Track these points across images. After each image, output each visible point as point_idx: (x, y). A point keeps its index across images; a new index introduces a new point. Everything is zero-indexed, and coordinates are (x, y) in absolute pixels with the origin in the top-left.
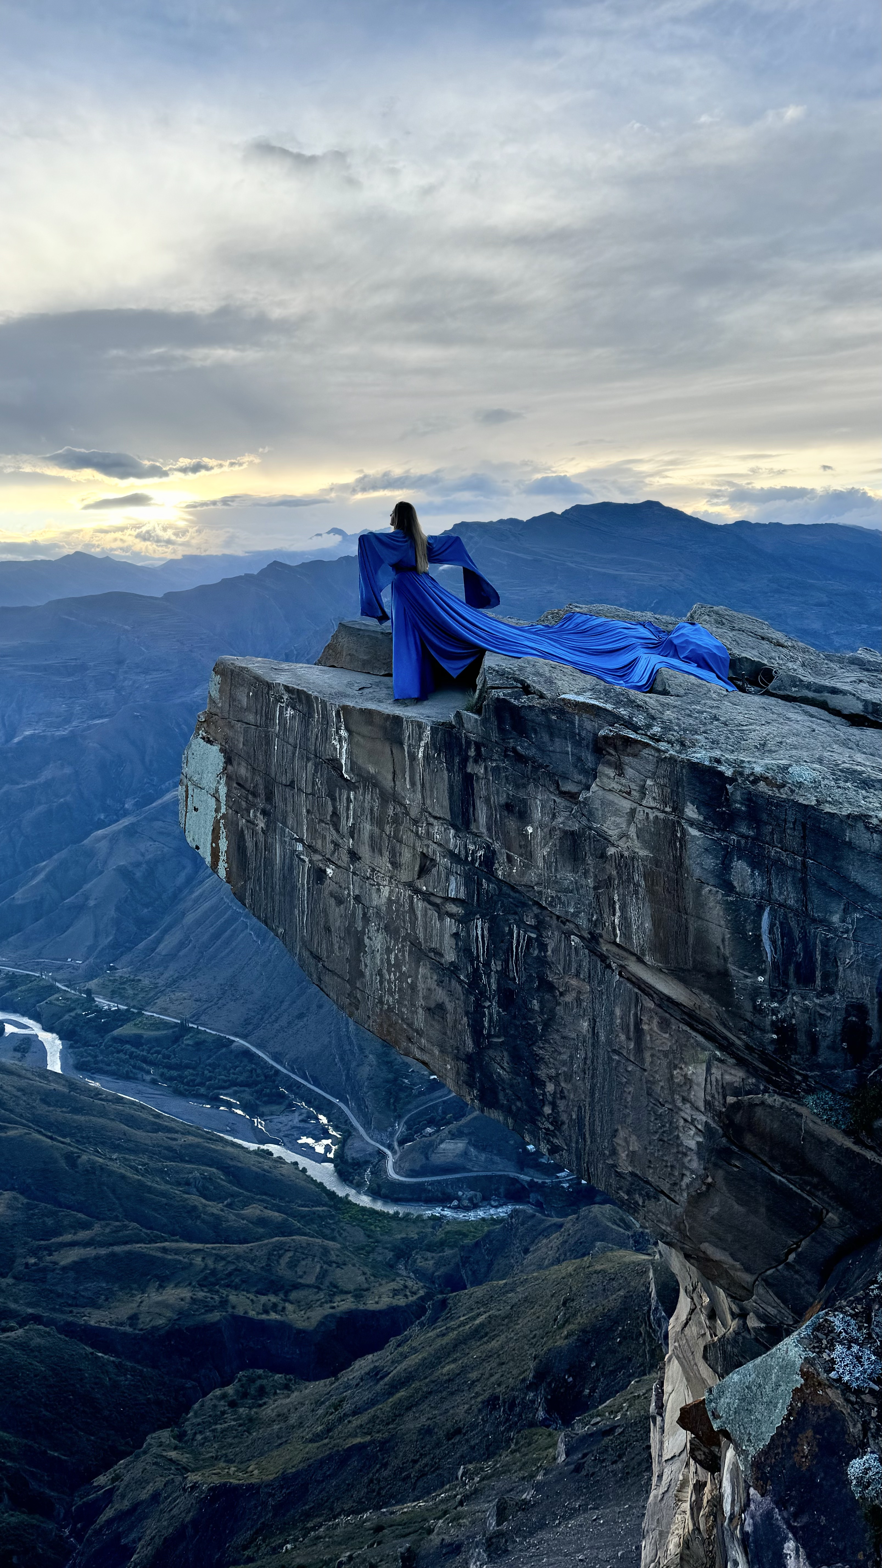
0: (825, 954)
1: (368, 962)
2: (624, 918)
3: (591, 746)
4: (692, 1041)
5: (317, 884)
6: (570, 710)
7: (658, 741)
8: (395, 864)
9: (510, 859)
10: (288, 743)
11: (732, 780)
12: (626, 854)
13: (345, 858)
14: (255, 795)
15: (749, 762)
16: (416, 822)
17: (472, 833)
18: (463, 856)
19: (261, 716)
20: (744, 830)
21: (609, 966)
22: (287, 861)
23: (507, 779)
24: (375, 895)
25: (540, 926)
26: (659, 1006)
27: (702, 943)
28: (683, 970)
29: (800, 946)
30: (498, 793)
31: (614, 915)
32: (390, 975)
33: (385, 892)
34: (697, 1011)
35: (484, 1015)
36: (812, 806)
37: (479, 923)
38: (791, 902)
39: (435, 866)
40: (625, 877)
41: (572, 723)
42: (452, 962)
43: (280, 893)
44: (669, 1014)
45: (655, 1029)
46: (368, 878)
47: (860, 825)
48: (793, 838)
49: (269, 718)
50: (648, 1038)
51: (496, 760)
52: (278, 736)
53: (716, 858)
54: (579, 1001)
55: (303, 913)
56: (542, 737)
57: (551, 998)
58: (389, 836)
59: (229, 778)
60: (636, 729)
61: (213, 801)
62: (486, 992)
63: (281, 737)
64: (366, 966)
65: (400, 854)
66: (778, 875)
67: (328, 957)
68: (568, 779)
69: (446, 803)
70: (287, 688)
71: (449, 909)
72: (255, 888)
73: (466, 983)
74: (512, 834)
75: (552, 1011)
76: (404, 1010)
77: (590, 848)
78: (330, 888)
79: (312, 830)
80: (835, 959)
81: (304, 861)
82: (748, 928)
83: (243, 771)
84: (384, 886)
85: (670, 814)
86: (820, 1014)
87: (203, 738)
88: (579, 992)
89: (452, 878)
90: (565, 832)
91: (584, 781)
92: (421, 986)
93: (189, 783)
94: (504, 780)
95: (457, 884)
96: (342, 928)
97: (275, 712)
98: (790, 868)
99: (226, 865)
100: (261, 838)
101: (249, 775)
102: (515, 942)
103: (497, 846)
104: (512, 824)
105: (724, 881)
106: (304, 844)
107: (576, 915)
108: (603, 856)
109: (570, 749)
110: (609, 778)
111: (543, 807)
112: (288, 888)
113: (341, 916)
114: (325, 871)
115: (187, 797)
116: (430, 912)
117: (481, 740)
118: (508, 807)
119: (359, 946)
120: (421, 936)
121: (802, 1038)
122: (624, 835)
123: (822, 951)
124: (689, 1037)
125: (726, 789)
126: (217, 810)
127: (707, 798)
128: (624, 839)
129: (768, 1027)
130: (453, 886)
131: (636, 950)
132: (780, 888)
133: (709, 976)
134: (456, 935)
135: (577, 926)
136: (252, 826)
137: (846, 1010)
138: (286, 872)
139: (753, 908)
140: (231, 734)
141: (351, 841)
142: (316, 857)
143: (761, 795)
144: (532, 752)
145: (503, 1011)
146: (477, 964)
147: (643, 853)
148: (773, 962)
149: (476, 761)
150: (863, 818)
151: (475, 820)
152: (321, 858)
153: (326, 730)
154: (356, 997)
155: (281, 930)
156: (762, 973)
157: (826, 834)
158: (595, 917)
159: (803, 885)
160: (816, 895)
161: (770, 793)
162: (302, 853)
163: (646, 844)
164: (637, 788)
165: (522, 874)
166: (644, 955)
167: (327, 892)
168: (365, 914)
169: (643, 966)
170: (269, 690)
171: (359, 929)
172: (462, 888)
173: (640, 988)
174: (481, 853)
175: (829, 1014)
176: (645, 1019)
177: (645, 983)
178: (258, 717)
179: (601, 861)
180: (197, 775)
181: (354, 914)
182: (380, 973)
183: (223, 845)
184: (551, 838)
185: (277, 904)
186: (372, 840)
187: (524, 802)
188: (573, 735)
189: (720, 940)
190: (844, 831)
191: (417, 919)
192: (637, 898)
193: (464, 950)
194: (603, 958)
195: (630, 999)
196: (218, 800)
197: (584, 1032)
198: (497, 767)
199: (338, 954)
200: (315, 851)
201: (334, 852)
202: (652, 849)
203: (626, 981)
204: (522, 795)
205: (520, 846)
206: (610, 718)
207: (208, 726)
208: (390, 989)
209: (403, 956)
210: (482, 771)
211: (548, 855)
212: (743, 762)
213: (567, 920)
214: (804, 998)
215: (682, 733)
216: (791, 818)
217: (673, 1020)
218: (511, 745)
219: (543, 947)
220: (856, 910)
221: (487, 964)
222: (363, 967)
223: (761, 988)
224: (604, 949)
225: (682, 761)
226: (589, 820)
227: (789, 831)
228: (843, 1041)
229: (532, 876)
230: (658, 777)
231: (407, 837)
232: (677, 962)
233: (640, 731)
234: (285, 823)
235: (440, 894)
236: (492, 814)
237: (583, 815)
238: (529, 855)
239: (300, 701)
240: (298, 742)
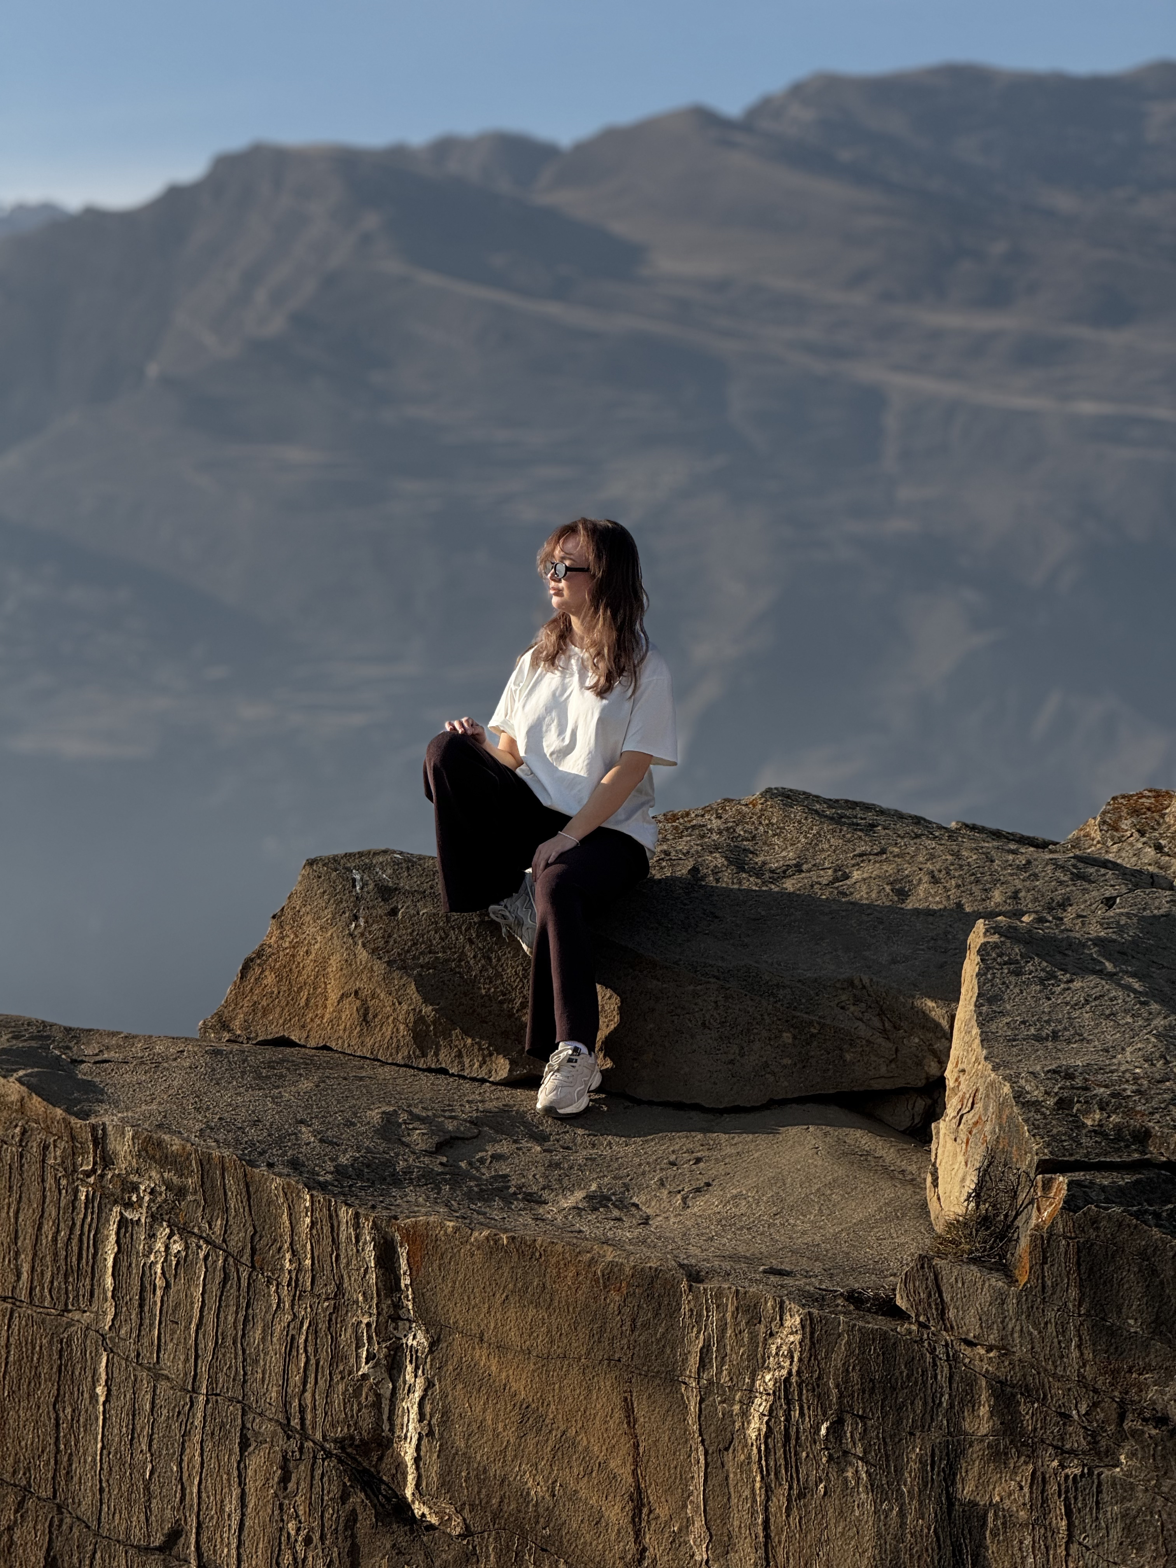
10: (155, 1371)
19: (35, 1261)
49: (69, 1266)
51: (1081, 1453)
52: (110, 1341)
63: (127, 1346)
94: (1118, 1533)
117: (1017, 1376)
149: (997, 1456)
198: (1087, 1478)
210: (1023, 1496)
240: (203, 1368)
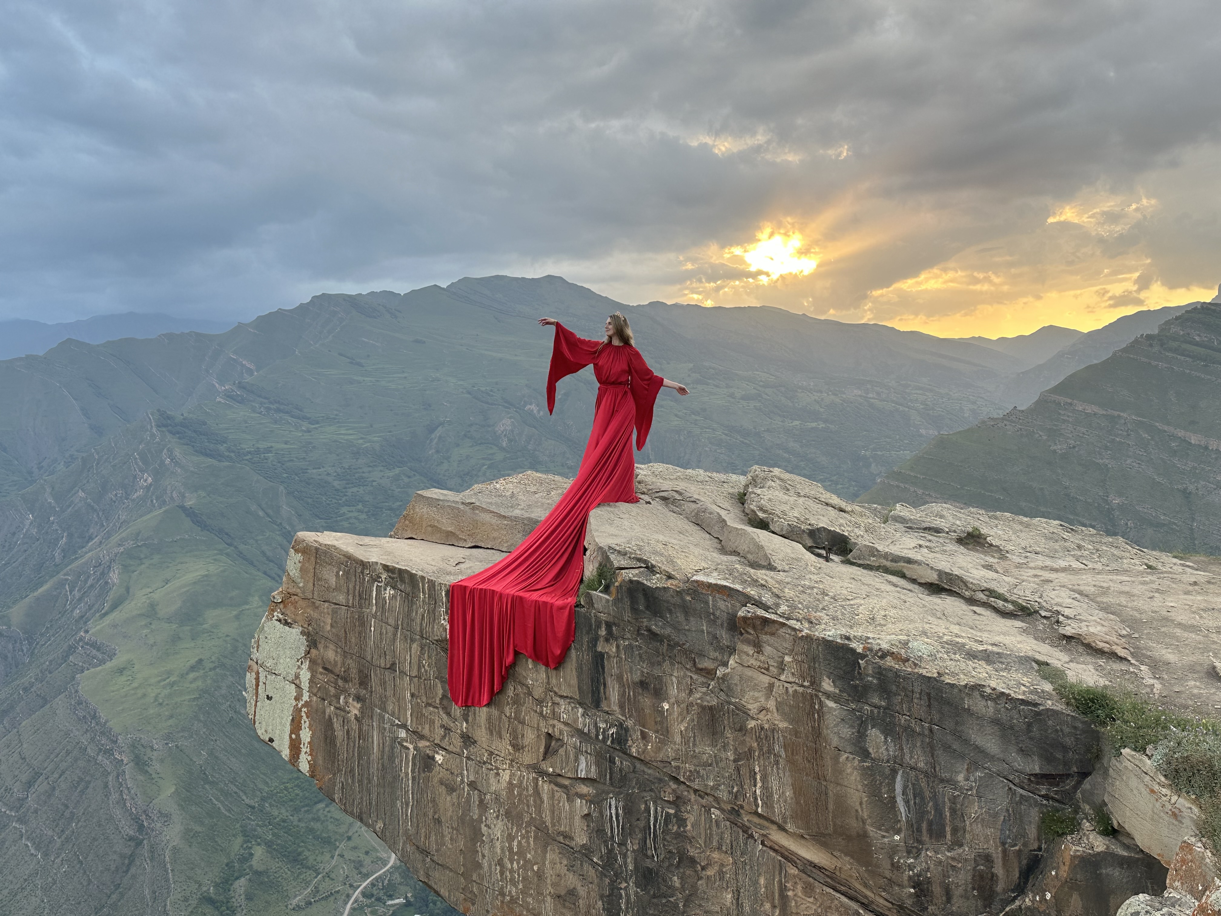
0: (953, 811)
1: (486, 852)
2: (764, 788)
3: (725, 625)
4: (836, 902)
5: (424, 771)
6: (704, 591)
7: (788, 619)
8: (517, 747)
9: (644, 736)
10: (387, 623)
11: (863, 656)
12: (766, 726)
13: (458, 742)
14: (345, 680)
15: (873, 638)
16: (540, 702)
17: (603, 711)
18: (593, 735)
19: (354, 596)
20: (876, 700)
21: (751, 836)
22: (387, 749)
23: (641, 657)
24: (492, 781)
25: (678, 802)
26: (803, 871)
27: (842, 808)
28: (824, 835)
29: (931, 804)
30: (631, 672)
31: (755, 786)
32: (512, 864)
33: (505, 776)
34: (838, 873)
35: (621, 897)
36: (935, 678)
37: (613, 803)
38: (921, 765)
39: (562, 746)
40: (765, 749)
41: (707, 603)
42: (584, 845)
43: (378, 785)
44: (813, 878)
45: (800, 894)
46: (484, 763)
47: (976, 694)
48: (919, 707)
49: (363, 597)
50: (793, 904)
51: (629, 639)
52: (375, 616)
53: (852, 726)
54: (721, 874)
55: (407, 804)
56: (677, 617)
57: (692, 873)
58: (509, 718)
59: (313, 662)
60: (766, 608)
61: (292, 690)
62: (622, 873)
63: (379, 617)
64: (484, 856)
65: (523, 736)
66: (908, 740)
67: (437, 851)
68: (704, 656)
69: (574, 682)
70: (386, 568)
71: (578, 790)
72: (347, 780)
73: (599, 865)
74: (647, 711)
75: (694, 887)
76: (530, 900)
77: (729, 722)
78: (440, 776)
79: (418, 715)
80: (962, 814)
81: (408, 749)
82: (883, 791)
83: (331, 654)
84: (504, 770)
85: (808, 687)
86: (953, 866)
87: (280, 621)
88: (722, 865)
89: (582, 759)
90: (703, 708)
91: (720, 658)
92: (549, 872)
93: (261, 669)
94: (638, 658)
95: (587, 764)
96: (455, 818)
97: (371, 591)
98: (919, 734)
99: (309, 758)
100: (355, 726)
101: (339, 659)
102: (652, 819)
103: (630, 723)
104: (646, 701)
105: (861, 748)
106: (408, 730)
107: (716, 788)
108: (742, 729)
109: (705, 628)
110: (748, 655)
111: (679, 683)
112: (389, 778)
113: (453, 805)
114: (433, 758)
115: (257, 685)
116: (557, 795)
117: (612, 620)
118: (643, 684)
119: (476, 835)
120: (548, 820)
121: (937, 890)
122: (762, 709)
123: (950, 808)
124: (833, 899)
125: (859, 663)
126: (297, 699)
127: (842, 673)
128: (764, 712)
129: (906, 883)
130: (583, 765)
131: (778, 819)
132: (911, 752)
133: (849, 838)
134: (587, 816)
135: (716, 799)
136: (343, 713)
137: (975, 860)
138: (386, 761)
139: (887, 771)
140: (315, 615)
141: (465, 724)
142: (422, 744)
143: (890, 669)
144: (668, 631)
145: (642, 891)
146: (612, 845)
147: (783, 725)
148: (907, 821)
149: (607, 640)
150: (977, 688)
151: (606, 699)
152: (428, 744)
153: (434, 611)
154: (472, 892)
155: (380, 825)
156: (898, 832)
157: (949, 703)
158: (735, 789)
159: (931, 749)
160: (942, 757)
161: (897, 666)
162: (403, 740)
163: (785, 716)
164: (775, 664)
165: (658, 750)
166: (786, 822)
167: (436, 780)
168: (481, 801)
169: (784, 834)
170: (363, 569)
171: (476, 817)
172: (593, 768)
173: (783, 856)
174: (613, 730)
175: (960, 865)
176: (789, 885)
177: (787, 850)
178: (351, 597)
179: (740, 734)
180: (271, 661)
181: (468, 801)
182: (500, 863)
183: (306, 735)
184: (688, 713)
185: (374, 796)
186: (489, 723)
187: (659, 678)
188: (708, 614)
189: (858, 804)
190: (963, 699)
191: (543, 802)
192: (778, 769)
193: (597, 832)
194: (745, 830)
195: (774, 867)
196: (298, 687)
197: (728, 904)
198: (630, 645)
199: (450, 846)
200: (422, 737)
201: (444, 737)
202: (791, 722)
203: (769, 850)
204: (657, 672)
205: (656, 723)
206: (741, 598)
207: (285, 607)
208: (512, 880)
209: (528, 843)
210: (614, 650)
211: (686, 730)
212: (868, 638)
213: (707, 794)
214: (937, 852)
215: (806, 611)
216: (917, 689)
217: (817, 884)
218: (645, 624)
219: (682, 822)
220: (977, 769)
221: (622, 844)
222: (480, 857)
223: (897, 846)
224: (745, 819)
225: (818, 639)
226: (727, 695)
227: (916, 701)
228: (974, 889)
229: (669, 752)
230: (796, 654)
231: (531, 718)
232: (819, 828)
233: (770, 610)
234: (384, 709)
235: (569, 775)
236: (624, 691)
237: (722, 690)
238: (665, 732)
239: (402, 581)
240: (400, 623)
